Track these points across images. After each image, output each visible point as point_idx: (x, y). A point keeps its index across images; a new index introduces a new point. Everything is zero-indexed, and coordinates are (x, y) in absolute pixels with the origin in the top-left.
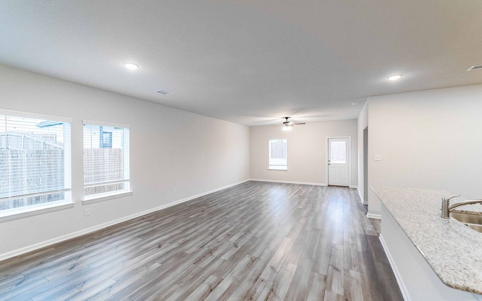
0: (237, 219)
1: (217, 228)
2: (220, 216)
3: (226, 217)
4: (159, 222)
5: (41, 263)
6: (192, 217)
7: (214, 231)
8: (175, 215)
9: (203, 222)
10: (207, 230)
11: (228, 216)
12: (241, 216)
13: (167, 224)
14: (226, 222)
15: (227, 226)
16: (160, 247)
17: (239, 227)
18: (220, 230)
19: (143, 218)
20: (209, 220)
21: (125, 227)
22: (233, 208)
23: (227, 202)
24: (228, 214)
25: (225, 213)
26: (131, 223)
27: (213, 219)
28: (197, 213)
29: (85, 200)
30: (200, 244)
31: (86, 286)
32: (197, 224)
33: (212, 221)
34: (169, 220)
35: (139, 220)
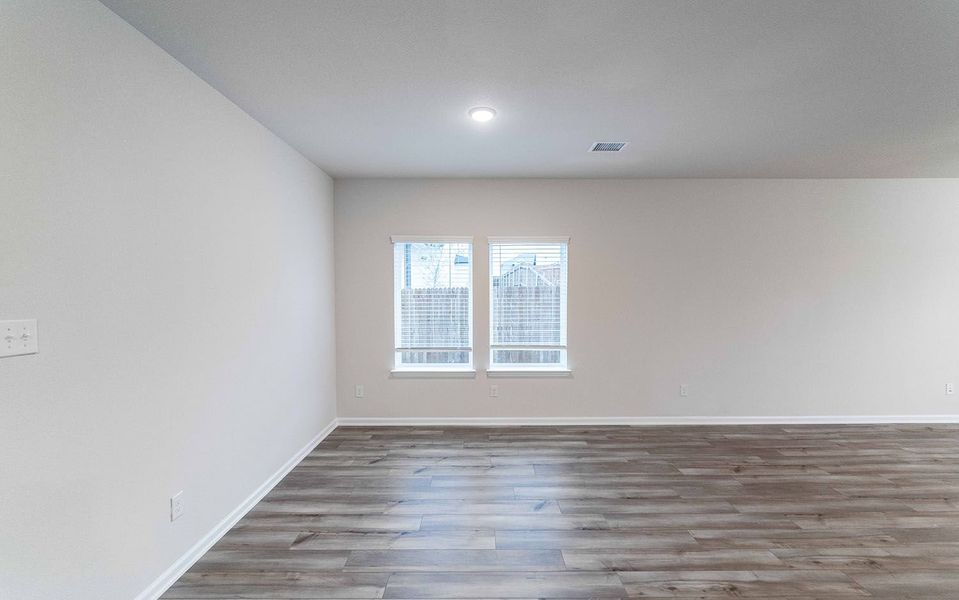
0: (838, 555)
1: (724, 543)
2: (777, 508)
3: (799, 523)
4: (601, 452)
5: (413, 447)
6: (684, 471)
7: (702, 545)
8: (649, 450)
9: (702, 501)
10: (683, 530)
11: (807, 525)
12: (878, 552)
13: (614, 463)
14: (779, 540)
15: (768, 556)
16: (539, 507)
17: (811, 588)
18: (727, 555)
19: (584, 432)
20: (726, 506)
21: (544, 437)
22: (871, 503)
23: (868, 473)
24: (820, 516)
25: (808, 507)
26: (559, 433)
27: (738, 507)
28: (715, 466)
29: (491, 369)
30: (616, 559)
31: (396, 510)
32: (678, 497)
33: (735, 512)
34: (623, 457)
35: (576, 433)
